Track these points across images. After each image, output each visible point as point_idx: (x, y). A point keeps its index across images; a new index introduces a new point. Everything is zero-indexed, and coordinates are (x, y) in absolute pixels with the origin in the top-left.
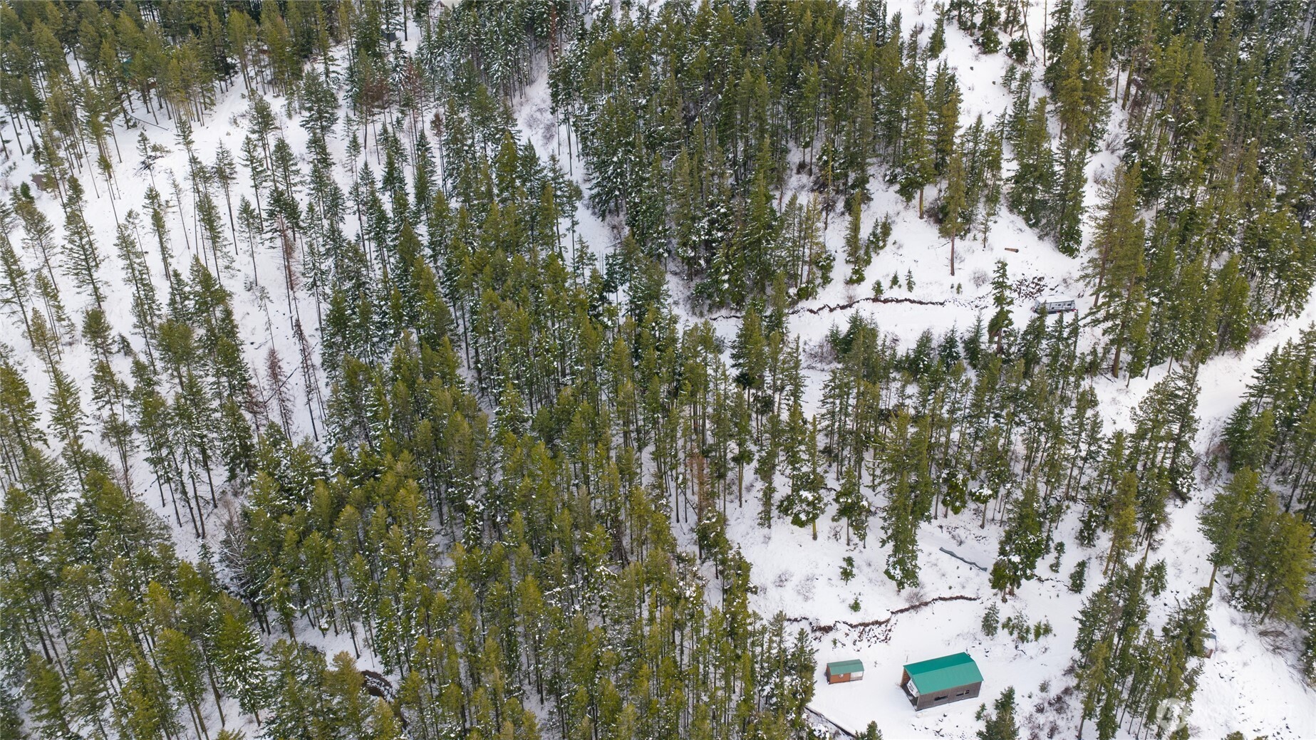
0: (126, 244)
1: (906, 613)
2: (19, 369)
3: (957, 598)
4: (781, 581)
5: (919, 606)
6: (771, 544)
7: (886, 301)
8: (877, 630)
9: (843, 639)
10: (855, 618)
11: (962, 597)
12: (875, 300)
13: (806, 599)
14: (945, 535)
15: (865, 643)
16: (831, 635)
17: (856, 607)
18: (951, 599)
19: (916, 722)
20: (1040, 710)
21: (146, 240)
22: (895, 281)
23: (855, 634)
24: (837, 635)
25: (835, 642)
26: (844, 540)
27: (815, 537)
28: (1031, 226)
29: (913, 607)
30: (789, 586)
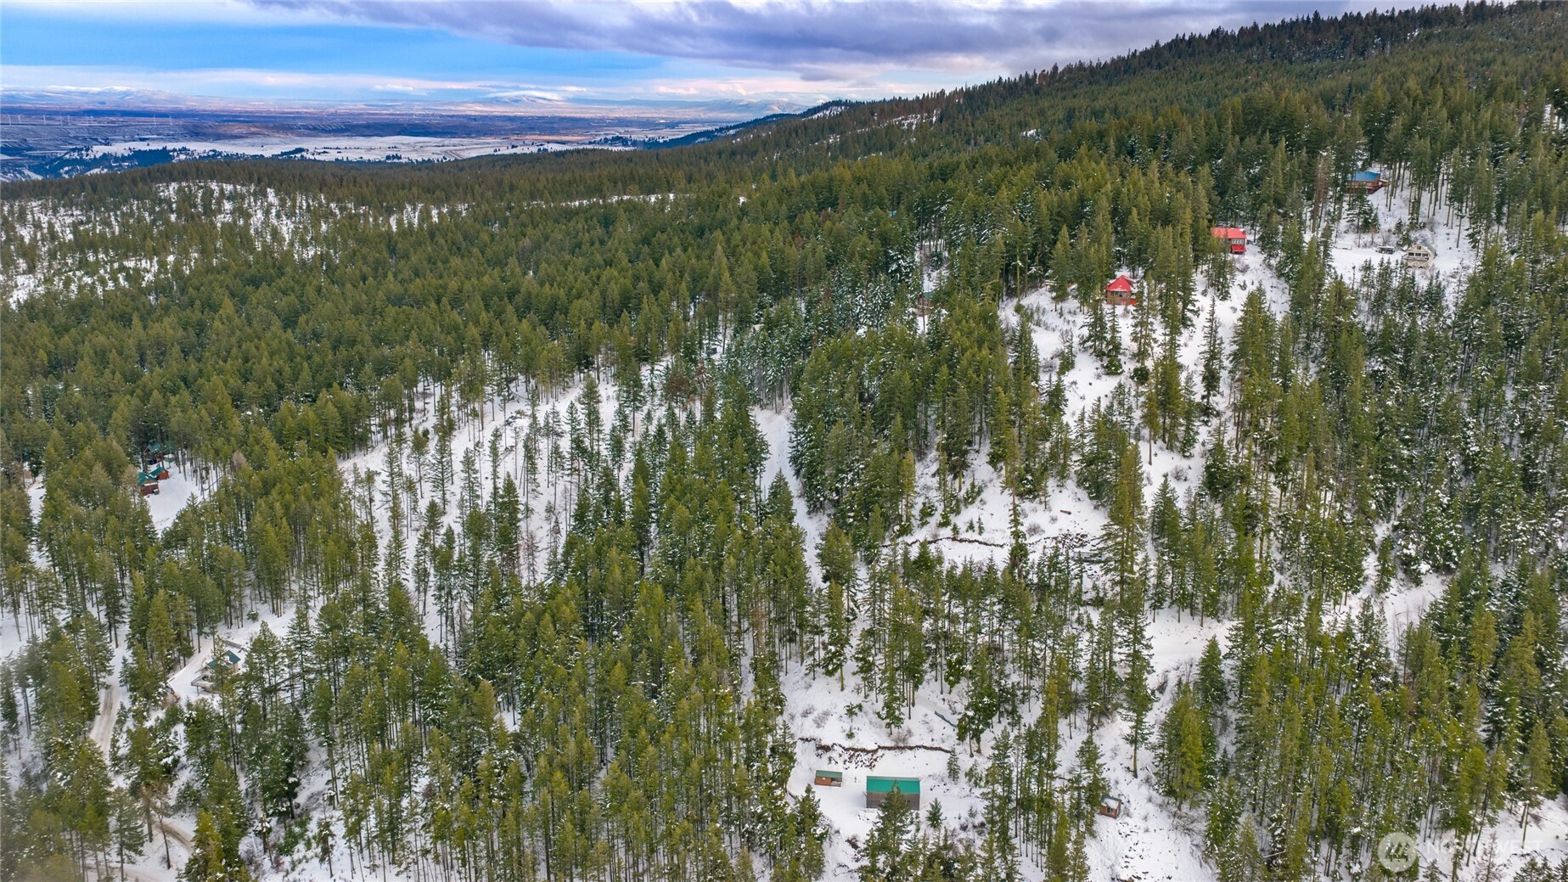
0: (468, 463)
1: (892, 752)
2: (378, 535)
3: (936, 749)
4: (805, 714)
5: (903, 748)
6: (810, 690)
7: (961, 541)
8: (864, 757)
9: (837, 759)
10: (847, 744)
11: (940, 749)
12: (954, 539)
13: (819, 726)
14: (946, 706)
15: (853, 765)
16: (829, 754)
17: (850, 736)
18: (932, 749)
19: (862, 814)
20: (964, 828)
21: (484, 465)
22: (971, 527)
23: (846, 756)
24: (834, 754)
25: (830, 759)
26: (863, 694)
27: (842, 689)
28: (1091, 498)
29: (897, 748)
30: (811, 717)
